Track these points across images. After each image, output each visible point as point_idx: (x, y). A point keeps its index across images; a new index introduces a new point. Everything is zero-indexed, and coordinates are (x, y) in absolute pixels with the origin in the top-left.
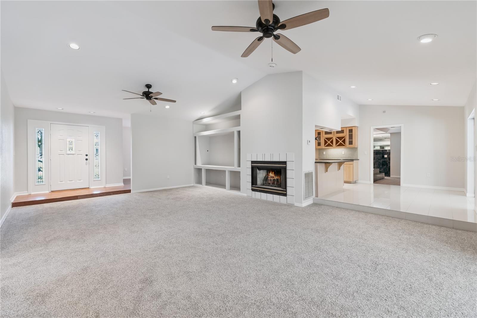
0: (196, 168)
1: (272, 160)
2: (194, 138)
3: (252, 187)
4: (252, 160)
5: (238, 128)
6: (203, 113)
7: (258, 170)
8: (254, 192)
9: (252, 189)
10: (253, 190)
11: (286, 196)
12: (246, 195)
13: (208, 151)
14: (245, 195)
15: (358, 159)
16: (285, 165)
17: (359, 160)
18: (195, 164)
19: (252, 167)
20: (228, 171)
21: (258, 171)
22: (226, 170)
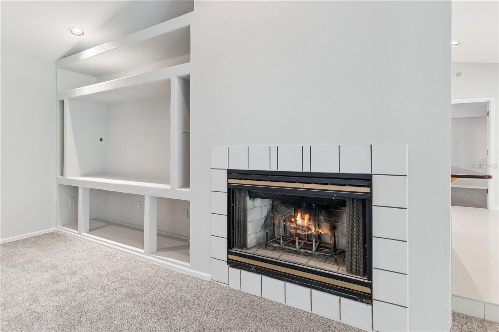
0: (64, 184)
1: (307, 170)
2: (58, 104)
3: (229, 253)
4: (231, 168)
5: (183, 69)
6: (77, 31)
7: (248, 198)
8: (238, 271)
9: (228, 259)
10: (232, 264)
11: (371, 304)
12: (210, 276)
13: (101, 140)
14: (206, 276)
15: (490, 174)
16: (367, 190)
17: (490, 177)
18: (62, 175)
19: (229, 189)
20: (152, 198)
21: (249, 203)
22: (144, 196)
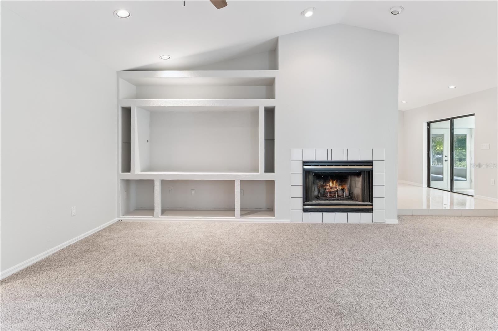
0: (124, 180)
1: (346, 160)
2: (120, 110)
3: (304, 205)
4: (304, 160)
9: (303, 208)
10: (305, 210)
11: (372, 212)
12: (290, 220)
13: (148, 141)
14: (287, 221)
16: (371, 167)
19: (304, 172)
20: (241, 181)
22: (235, 181)
